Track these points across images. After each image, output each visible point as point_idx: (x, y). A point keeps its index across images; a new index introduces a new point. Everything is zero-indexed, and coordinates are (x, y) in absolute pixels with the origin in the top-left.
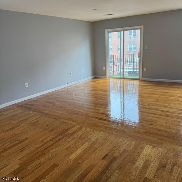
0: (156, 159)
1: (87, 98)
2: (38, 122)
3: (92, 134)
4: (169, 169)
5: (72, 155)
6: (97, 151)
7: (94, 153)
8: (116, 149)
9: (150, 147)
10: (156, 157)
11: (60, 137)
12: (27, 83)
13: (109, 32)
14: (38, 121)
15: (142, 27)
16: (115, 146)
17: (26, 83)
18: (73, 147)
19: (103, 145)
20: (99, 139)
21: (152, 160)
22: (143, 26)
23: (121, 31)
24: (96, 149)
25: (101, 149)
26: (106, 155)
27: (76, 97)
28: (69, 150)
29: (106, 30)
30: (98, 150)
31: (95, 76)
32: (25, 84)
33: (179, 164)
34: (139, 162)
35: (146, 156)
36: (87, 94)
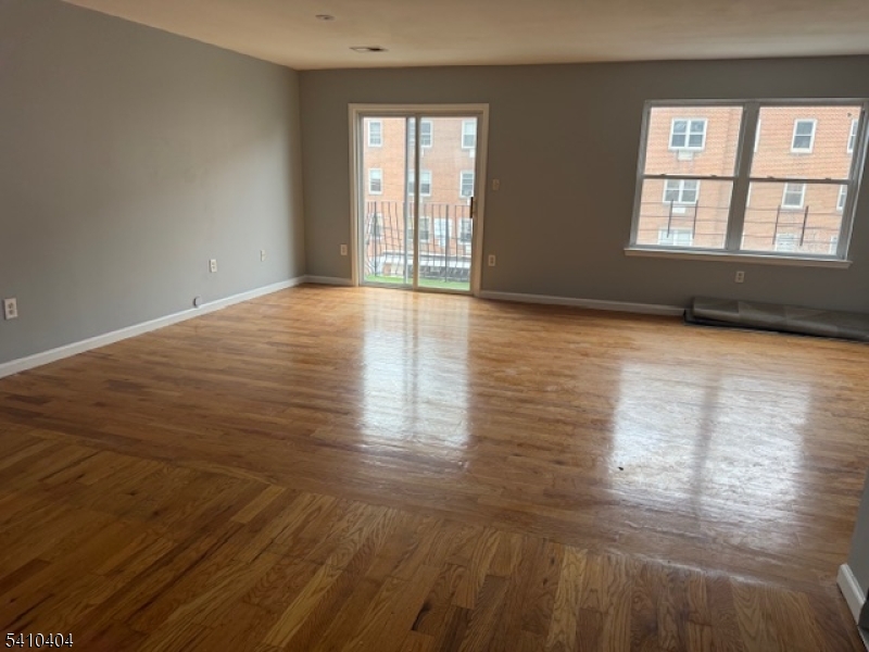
0: (615, 600)
1: (290, 364)
2: (81, 480)
3: (347, 518)
4: (673, 637)
5: (276, 627)
6: (385, 594)
7: (373, 604)
8: (460, 577)
9: (579, 556)
10: (613, 595)
11: (204, 544)
12: (14, 301)
13: (362, 115)
14: (80, 477)
15: (485, 108)
16: (451, 565)
17: (7, 302)
18: (275, 588)
19: (399, 562)
20: (377, 536)
21: (602, 609)
22: (487, 106)
23: (407, 115)
24: (378, 584)
25: (395, 581)
26: (426, 608)
27: (244, 362)
28: (256, 600)
29: (351, 106)
30: (388, 590)
31: (305, 276)
32: (3, 303)
33: (696, 612)
34: (558, 621)
35: (577, 591)
36: (289, 349)
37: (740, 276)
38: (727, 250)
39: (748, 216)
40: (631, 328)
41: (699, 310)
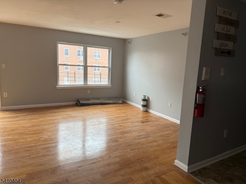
37: (89, 92)
38: (84, 85)
39: (88, 76)
40: (67, 111)
41: (81, 102)
